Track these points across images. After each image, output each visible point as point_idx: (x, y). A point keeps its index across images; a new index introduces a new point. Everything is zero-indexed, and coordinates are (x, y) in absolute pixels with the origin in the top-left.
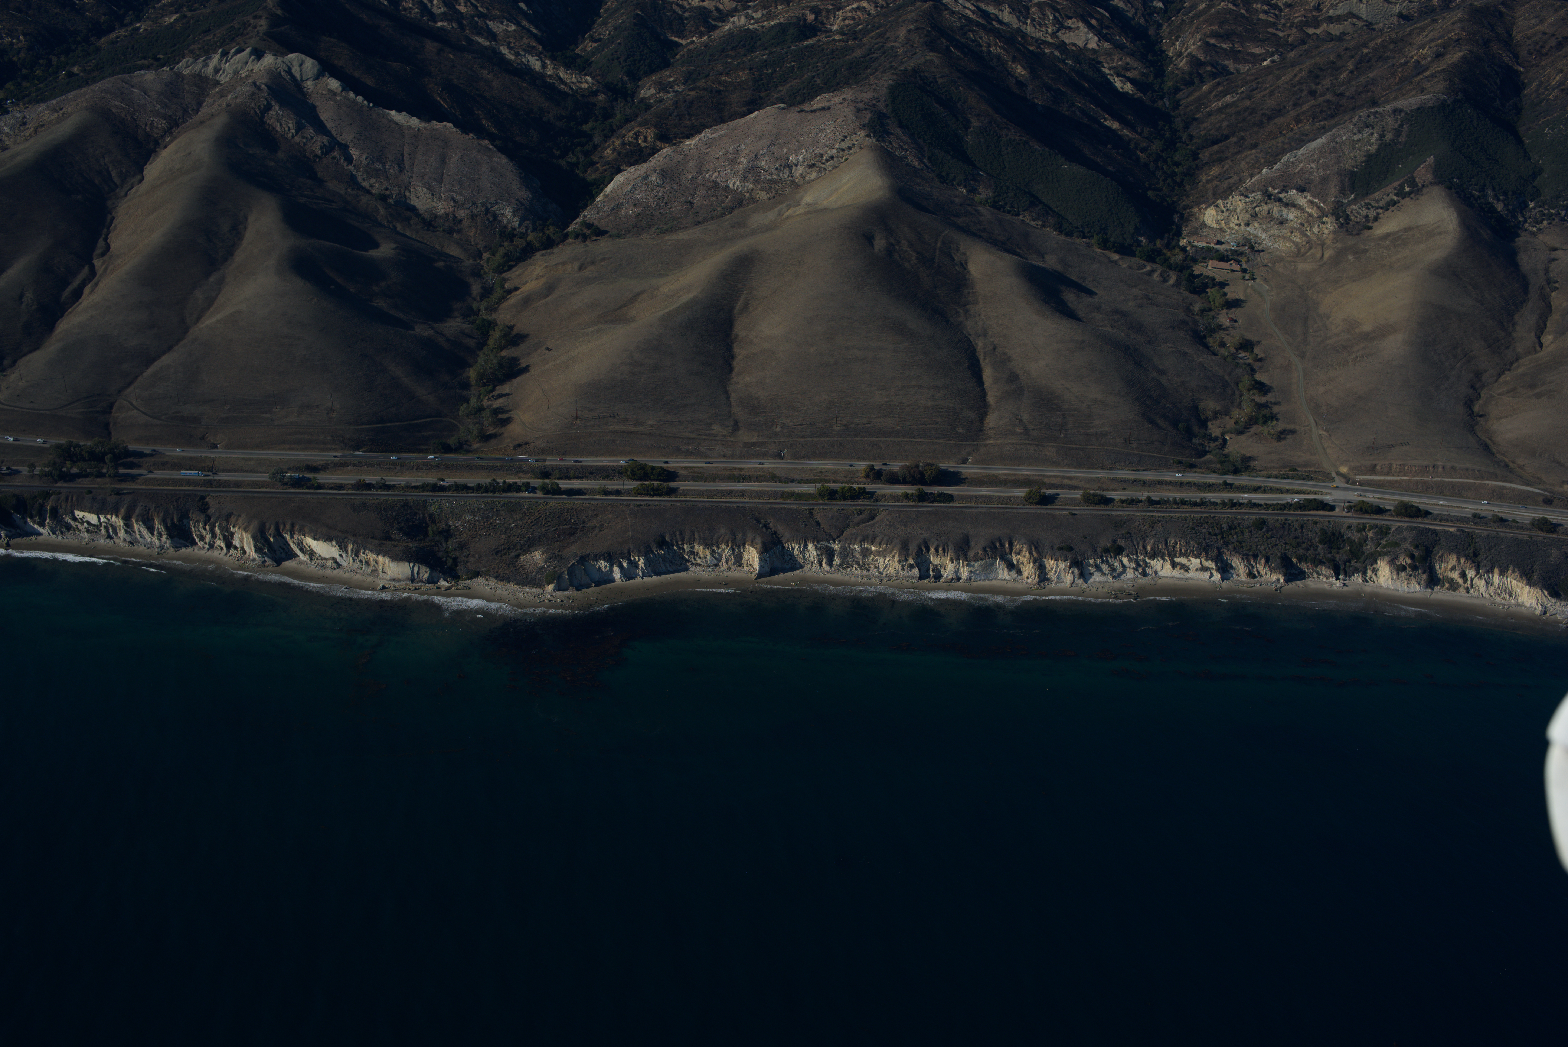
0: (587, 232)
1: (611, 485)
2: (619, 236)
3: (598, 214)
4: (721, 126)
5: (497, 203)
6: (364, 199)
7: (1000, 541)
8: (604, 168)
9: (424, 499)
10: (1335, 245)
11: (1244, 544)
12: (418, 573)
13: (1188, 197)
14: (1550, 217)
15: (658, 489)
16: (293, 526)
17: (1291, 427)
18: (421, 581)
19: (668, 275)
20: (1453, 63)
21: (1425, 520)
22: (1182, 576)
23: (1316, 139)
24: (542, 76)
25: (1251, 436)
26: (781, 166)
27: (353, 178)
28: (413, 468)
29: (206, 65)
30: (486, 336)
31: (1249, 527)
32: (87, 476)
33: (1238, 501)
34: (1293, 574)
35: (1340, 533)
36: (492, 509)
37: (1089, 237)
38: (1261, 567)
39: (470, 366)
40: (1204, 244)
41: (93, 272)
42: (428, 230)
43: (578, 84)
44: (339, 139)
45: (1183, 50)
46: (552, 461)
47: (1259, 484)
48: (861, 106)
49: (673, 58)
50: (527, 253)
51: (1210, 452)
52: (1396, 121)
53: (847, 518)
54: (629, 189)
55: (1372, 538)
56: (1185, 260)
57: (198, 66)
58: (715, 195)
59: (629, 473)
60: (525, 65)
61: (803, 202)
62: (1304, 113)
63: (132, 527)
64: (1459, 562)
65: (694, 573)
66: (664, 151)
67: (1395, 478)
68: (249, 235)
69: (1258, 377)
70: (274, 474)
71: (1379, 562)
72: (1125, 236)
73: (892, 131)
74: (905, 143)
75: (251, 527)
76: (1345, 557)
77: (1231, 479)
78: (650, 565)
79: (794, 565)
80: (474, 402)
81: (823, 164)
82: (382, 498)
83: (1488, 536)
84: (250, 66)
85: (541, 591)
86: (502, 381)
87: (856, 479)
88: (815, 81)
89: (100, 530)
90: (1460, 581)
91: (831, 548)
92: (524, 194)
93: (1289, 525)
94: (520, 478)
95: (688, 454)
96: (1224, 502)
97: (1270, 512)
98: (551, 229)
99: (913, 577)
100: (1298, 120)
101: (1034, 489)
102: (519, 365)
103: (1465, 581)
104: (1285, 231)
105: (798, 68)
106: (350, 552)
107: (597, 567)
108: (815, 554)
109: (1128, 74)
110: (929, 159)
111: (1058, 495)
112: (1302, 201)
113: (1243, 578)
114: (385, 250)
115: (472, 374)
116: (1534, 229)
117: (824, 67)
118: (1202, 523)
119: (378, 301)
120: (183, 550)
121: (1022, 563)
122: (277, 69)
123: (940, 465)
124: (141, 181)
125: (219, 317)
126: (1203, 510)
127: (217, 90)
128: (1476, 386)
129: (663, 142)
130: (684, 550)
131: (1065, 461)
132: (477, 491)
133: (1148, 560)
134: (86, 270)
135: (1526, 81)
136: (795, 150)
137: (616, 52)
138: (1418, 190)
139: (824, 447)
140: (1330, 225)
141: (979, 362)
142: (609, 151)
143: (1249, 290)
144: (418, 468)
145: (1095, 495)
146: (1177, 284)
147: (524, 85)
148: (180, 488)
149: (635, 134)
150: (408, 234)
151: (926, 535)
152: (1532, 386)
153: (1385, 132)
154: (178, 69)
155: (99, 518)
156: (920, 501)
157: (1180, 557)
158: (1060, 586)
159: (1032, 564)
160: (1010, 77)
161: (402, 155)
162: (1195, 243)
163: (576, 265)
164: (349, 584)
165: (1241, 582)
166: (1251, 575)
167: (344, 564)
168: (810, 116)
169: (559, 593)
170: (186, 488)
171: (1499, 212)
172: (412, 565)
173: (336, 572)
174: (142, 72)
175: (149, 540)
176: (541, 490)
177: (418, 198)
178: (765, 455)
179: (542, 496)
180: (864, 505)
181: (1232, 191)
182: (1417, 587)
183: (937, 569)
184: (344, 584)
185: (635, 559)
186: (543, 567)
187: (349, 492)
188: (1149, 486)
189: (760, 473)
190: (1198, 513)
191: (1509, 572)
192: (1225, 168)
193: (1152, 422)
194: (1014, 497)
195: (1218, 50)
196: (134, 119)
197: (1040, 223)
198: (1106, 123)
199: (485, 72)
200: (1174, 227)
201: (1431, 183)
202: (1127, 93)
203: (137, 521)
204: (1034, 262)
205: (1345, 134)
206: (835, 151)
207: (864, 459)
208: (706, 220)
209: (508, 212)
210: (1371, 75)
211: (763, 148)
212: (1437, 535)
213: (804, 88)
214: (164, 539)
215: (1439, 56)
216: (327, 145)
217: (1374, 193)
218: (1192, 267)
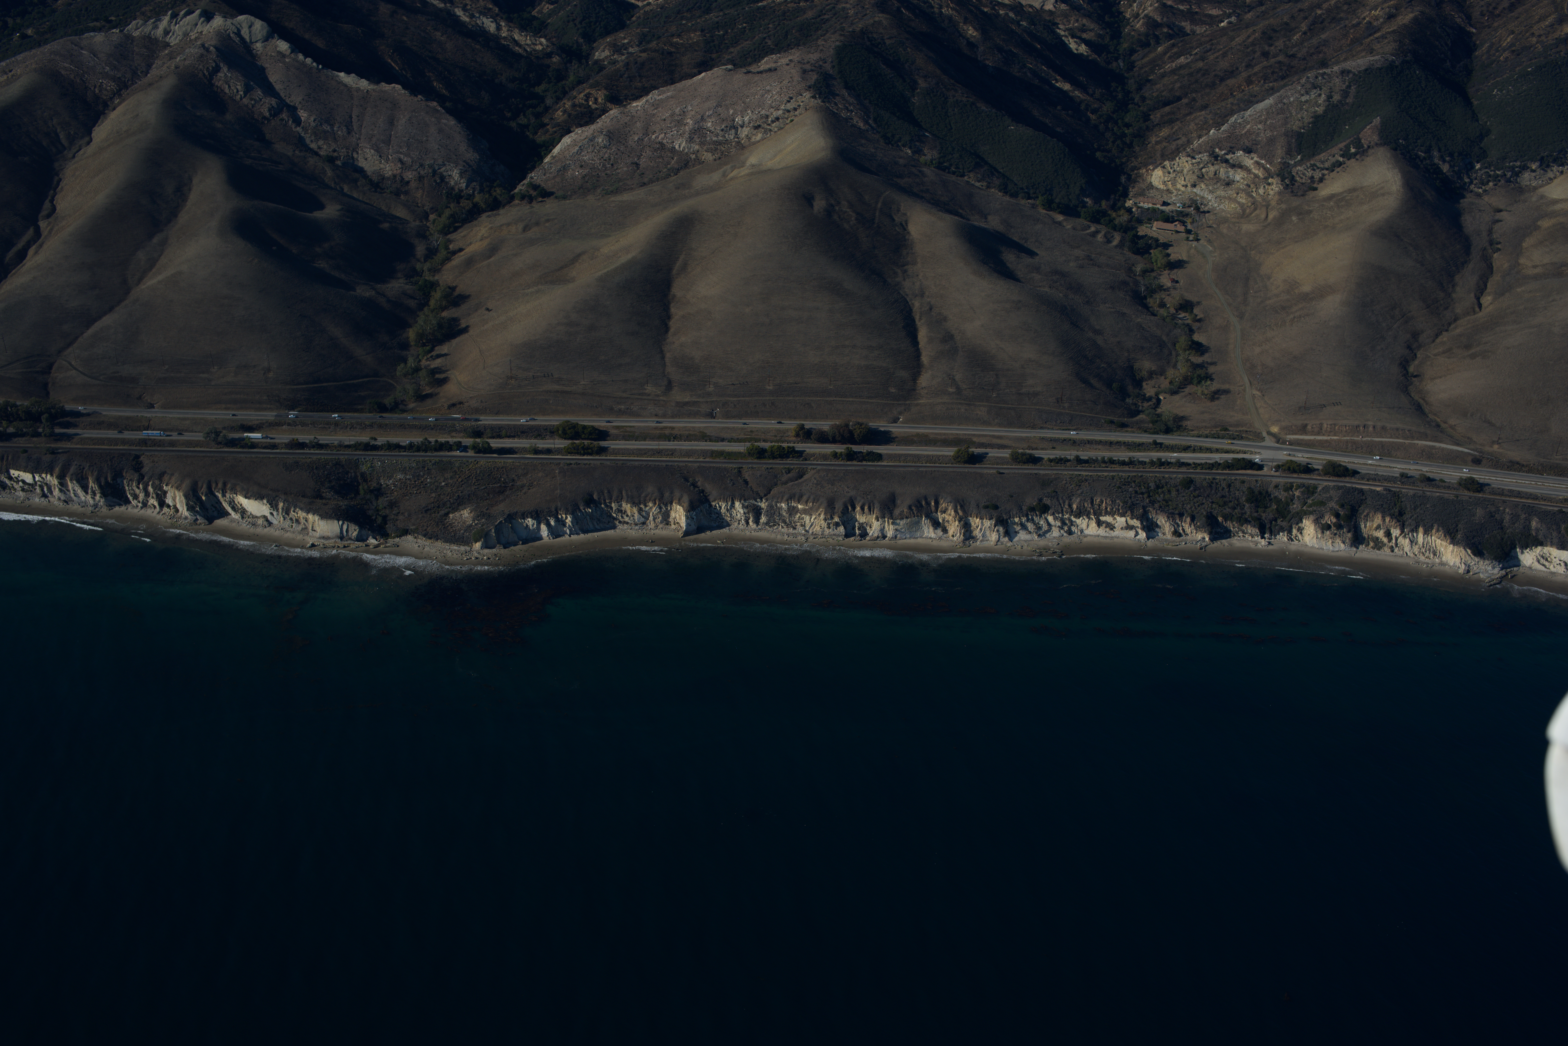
0: (534, 193)
1: (542, 444)
2: (564, 198)
3: (545, 175)
4: (669, 87)
5: (444, 165)
6: (312, 161)
7: (926, 499)
8: (554, 129)
9: (356, 458)
10: (1279, 206)
11: (1170, 503)
12: (347, 531)
13: (1136, 158)
14: (1496, 178)
15: (588, 448)
16: (225, 484)
17: (1226, 387)
18: (350, 539)
19: (610, 236)
20: (1404, 24)
21: (1353, 480)
22: (1107, 535)
23: (1264, 100)
24: (496, 38)
25: (1185, 396)
26: (727, 127)
27: (301, 140)
28: (347, 427)
29: (156, 27)
30: (427, 297)
31: (1176, 486)
32: (23, 435)
33: (1167, 460)
34: (1218, 532)
35: (1267, 492)
36: (424, 467)
37: (1034, 199)
38: (1186, 526)
39: (410, 326)
40: (1150, 205)
41: (38, 234)
42: (375, 191)
43: (532, 46)
44: (288, 101)
45: (1141, 11)
46: (487, 420)
47: (1189, 444)
48: (808, 67)
49: (629, 19)
50: (473, 214)
51: (1142, 411)
52: (1344, 82)
53: (776, 477)
54: (575, 151)
55: (1298, 497)
56: (1130, 221)
57: (148, 28)
58: (661, 157)
59: (560, 432)
60: (479, 26)
61: (748, 163)
62: (1255, 74)
63: (66, 486)
64: (1384, 520)
65: (622, 531)
66: (611, 112)
67: (1325, 438)
68: (193, 197)
69: (1196, 337)
70: (208, 433)
71: (1304, 521)
72: (1070, 197)
73: (838, 92)
74: (850, 104)
75: (184, 486)
76: (1271, 516)
77: (1161, 438)
78: (577, 523)
79: (721, 523)
80: (411, 362)
81: (769, 125)
82: (315, 457)
83: (1414, 495)
84: (199, 28)
85: (468, 548)
86: (441, 342)
87: (786, 439)
88: (766, 43)
89: (35, 489)
90: (1385, 540)
91: (758, 506)
92: (471, 156)
93: (1217, 484)
94: (452, 437)
95: (621, 413)
96: (1152, 461)
97: (1198, 471)
98: (498, 191)
99: (839, 535)
100: (1249, 82)
101: (963, 449)
102: (459, 325)
103: (1390, 540)
104: (1231, 192)
105: (750, 29)
106: (280, 510)
107: (525, 525)
108: (742, 512)
109: (1084, 36)
110: (875, 120)
111: (987, 454)
112: (1248, 162)
113: (1169, 536)
114: (331, 211)
115: (411, 334)
116: (1480, 190)
117: (775, 29)
118: (1129, 482)
119: (320, 262)
120: (117, 508)
121: (948, 521)
122: (226, 31)
123: (870, 424)
124: (89, 143)
125: (160, 278)
126: (1131, 469)
127: (167, 52)
128: (1412, 347)
129: (614, 104)
130: (612, 508)
131: (996, 421)
132: (409, 449)
133: (1073, 519)
134: (31, 231)
135: (1478, 42)
136: (741, 111)
137: (572, 13)
138: (1363, 151)
139: (756, 406)
140: (1275, 186)
141: (915, 322)
142: (560, 113)
143: (1192, 251)
144: (352, 427)
145: (1023, 454)
146: (1121, 245)
147: (478, 47)
148: (115, 447)
149: (585, 95)
150: (355, 195)
151: (852, 493)
152: (1468, 347)
153: (1333, 94)
154: (128, 30)
155: (34, 477)
156: (848, 460)
157: (1105, 515)
158: (985, 544)
159: (957, 523)
160: (961, 38)
161: (351, 117)
162: (1141, 204)
163: (520, 226)
164: (278, 542)
165: (1166, 540)
166: (1176, 533)
167: (275, 522)
168: (757, 78)
169: (486, 551)
170: (121, 447)
171: (1445, 174)
172: (341, 523)
173: (267, 530)
174: (92, 34)
175: (83, 498)
176: (472, 449)
177: (366, 159)
178: (696, 414)
179: (474, 455)
180: (793, 464)
181: (1179, 152)
182: (1342, 545)
183: (862, 527)
184: (275, 542)
185: (562, 517)
186: (471, 525)
187: (283, 451)
188: (1079, 445)
189: (691, 432)
190: (1126, 472)
191: (1434, 531)
192: (1174, 130)
193: (1085, 381)
194: (943, 456)
195: (1175, 11)
196: (83, 81)
197: (985, 184)
198: (1057, 85)
199: (438, 34)
200: (1121, 188)
201: (1377, 144)
202: (1082, 54)
203: (71, 480)
204: (976, 223)
205: (1292, 95)
206: (780, 112)
207: (795, 418)
208: (651, 181)
209: (455, 174)
210: (1323, 36)
211: (709, 110)
212: (1363, 494)
213: (755, 50)
214: (98, 497)
215: (1391, 17)
216: (276, 106)
217: (1319, 154)
218: (1137, 228)
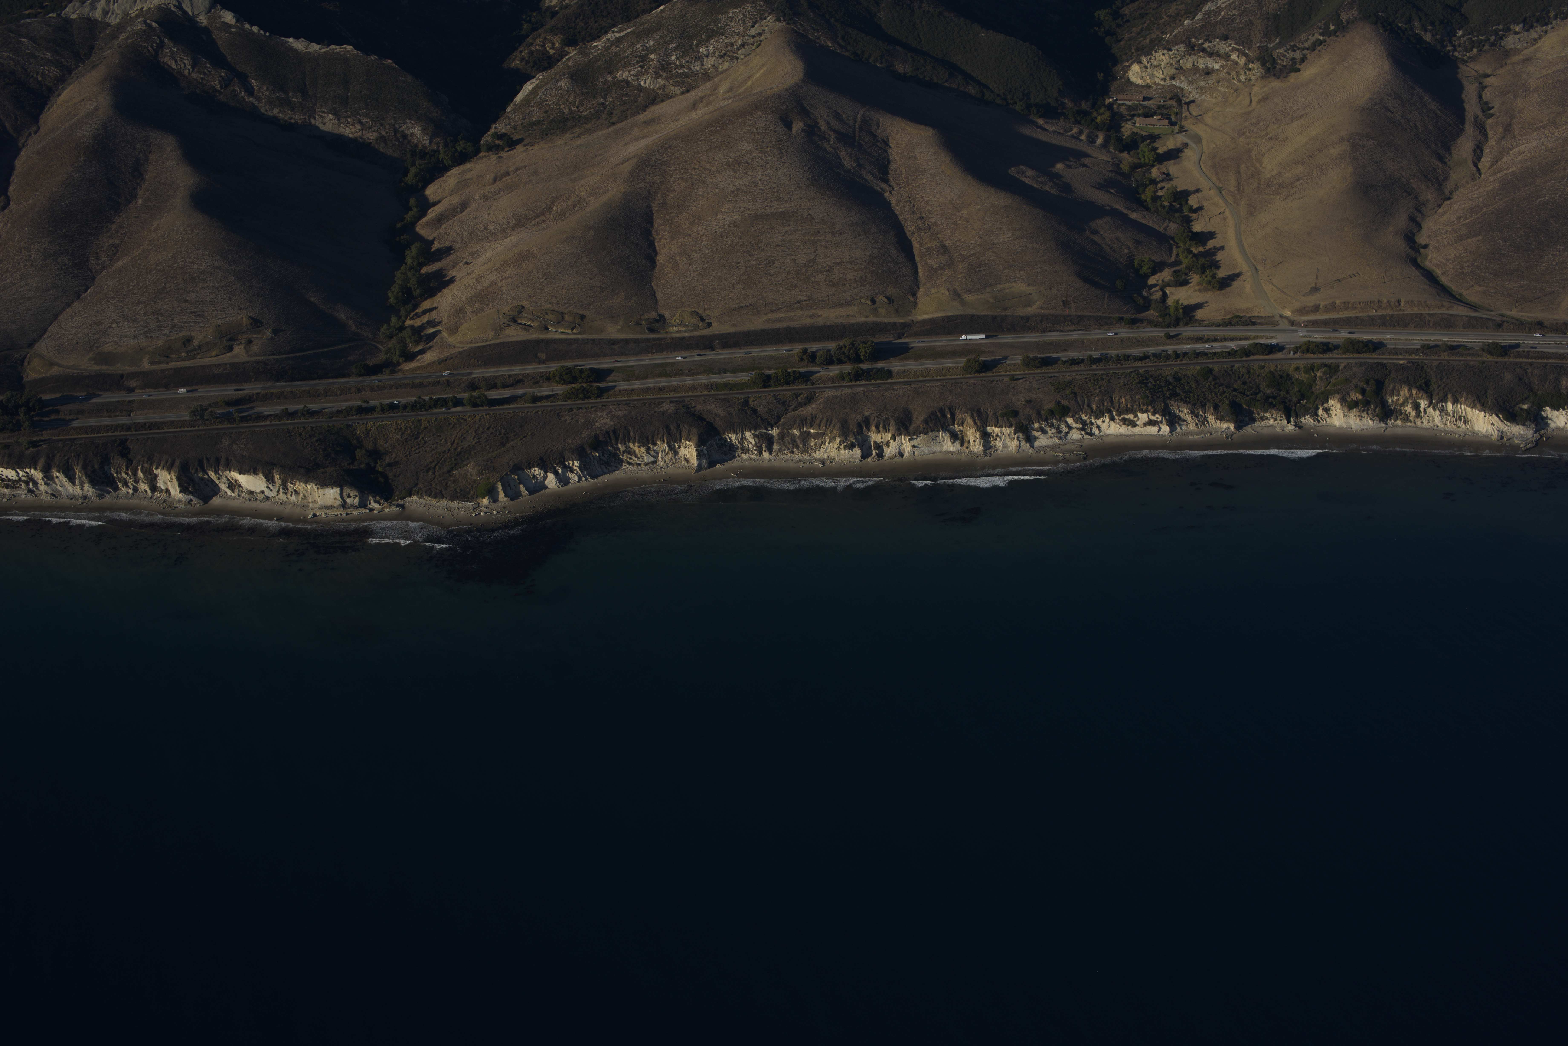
0: (500, 143)
1: (540, 392)
2: (531, 143)
3: (509, 124)
5: (405, 123)
7: (941, 412)
9: (350, 423)
10: (1262, 91)
11: (1191, 394)
12: (348, 498)
14: (1480, 44)
15: (588, 391)
16: (217, 462)
17: (1233, 273)
18: (352, 506)
21: (1374, 355)
22: (1132, 432)
25: (1191, 286)
26: (692, 58)
27: (255, 109)
28: (337, 393)
30: (401, 256)
31: (1195, 377)
33: (1183, 352)
34: (1243, 419)
35: (1288, 375)
36: (421, 425)
38: (1210, 417)
39: (388, 287)
40: (1131, 102)
44: (239, 70)
46: (479, 373)
47: (1202, 334)
51: (1151, 306)
53: (784, 403)
54: (539, 97)
55: (1321, 378)
56: (1112, 118)
57: (85, 10)
58: (627, 95)
59: (557, 378)
61: (719, 91)
63: (53, 479)
64: (1411, 393)
65: (628, 471)
66: (571, 54)
67: (1341, 316)
69: (1196, 227)
70: (194, 412)
71: (1330, 401)
72: (1049, 99)
73: (803, 12)
74: (816, 24)
75: (174, 466)
76: (1294, 399)
77: (1174, 331)
78: (585, 468)
79: (729, 451)
80: (394, 323)
81: (735, 53)
82: (307, 425)
83: (1439, 365)
84: (139, 5)
85: (476, 504)
86: (425, 298)
87: (791, 364)
89: (20, 486)
90: (1414, 412)
91: (769, 434)
92: (431, 110)
93: (1236, 371)
94: (447, 393)
96: (1168, 354)
97: (1215, 360)
98: (464, 144)
99: (855, 457)
101: (973, 358)
102: (444, 277)
103: (1419, 412)
104: (1211, 82)
106: (277, 483)
107: (531, 475)
108: (754, 442)
110: (843, 38)
112: (1226, 49)
113: (1191, 427)
116: (1465, 57)
118: (1147, 377)
120: (108, 497)
121: (966, 432)
122: (167, 6)
123: (876, 341)
124: (37, 130)
126: (1146, 364)
127: (108, 32)
128: (1416, 219)
129: (573, 47)
130: (619, 450)
132: (404, 409)
133: (1094, 420)
136: (705, 41)
138: (1344, 28)
140: (1257, 71)
142: (517, 61)
144: (340, 392)
145: (1036, 358)
146: (1105, 145)
148: (99, 435)
149: (541, 42)
151: (865, 413)
154: (65, 14)
155: (17, 473)
156: (856, 380)
157: (1127, 413)
158: (1007, 450)
159: (976, 432)
161: (304, 82)
162: (1122, 102)
164: (279, 516)
165: (1191, 432)
166: (1200, 425)
167: (273, 496)
169: (494, 506)
170: (105, 434)
171: (1427, 43)
172: (341, 489)
173: (266, 505)
175: (71, 490)
176: (470, 403)
177: (324, 123)
179: (471, 409)
180: (801, 388)
181: (1155, 46)
182: (1371, 422)
183: (879, 447)
185: (569, 463)
186: (476, 480)
187: (273, 423)
188: (1091, 345)
189: (692, 367)
190: (1142, 367)
191: (1463, 400)
192: (1146, 24)
193: (1089, 282)
194: (953, 368)
196: (25, 69)
200: (1100, 86)
201: (1357, 19)
203: (56, 472)
206: (745, 39)
207: (797, 343)
208: (619, 120)
209: (417, 131)
211: (672, 42)
212: (1387, 369)
214: (86, 487)
216: (226, 78)
217: (1299, 35)
218: (1120, 125)
